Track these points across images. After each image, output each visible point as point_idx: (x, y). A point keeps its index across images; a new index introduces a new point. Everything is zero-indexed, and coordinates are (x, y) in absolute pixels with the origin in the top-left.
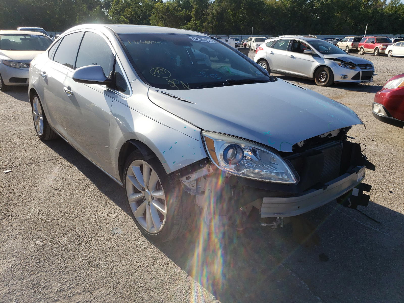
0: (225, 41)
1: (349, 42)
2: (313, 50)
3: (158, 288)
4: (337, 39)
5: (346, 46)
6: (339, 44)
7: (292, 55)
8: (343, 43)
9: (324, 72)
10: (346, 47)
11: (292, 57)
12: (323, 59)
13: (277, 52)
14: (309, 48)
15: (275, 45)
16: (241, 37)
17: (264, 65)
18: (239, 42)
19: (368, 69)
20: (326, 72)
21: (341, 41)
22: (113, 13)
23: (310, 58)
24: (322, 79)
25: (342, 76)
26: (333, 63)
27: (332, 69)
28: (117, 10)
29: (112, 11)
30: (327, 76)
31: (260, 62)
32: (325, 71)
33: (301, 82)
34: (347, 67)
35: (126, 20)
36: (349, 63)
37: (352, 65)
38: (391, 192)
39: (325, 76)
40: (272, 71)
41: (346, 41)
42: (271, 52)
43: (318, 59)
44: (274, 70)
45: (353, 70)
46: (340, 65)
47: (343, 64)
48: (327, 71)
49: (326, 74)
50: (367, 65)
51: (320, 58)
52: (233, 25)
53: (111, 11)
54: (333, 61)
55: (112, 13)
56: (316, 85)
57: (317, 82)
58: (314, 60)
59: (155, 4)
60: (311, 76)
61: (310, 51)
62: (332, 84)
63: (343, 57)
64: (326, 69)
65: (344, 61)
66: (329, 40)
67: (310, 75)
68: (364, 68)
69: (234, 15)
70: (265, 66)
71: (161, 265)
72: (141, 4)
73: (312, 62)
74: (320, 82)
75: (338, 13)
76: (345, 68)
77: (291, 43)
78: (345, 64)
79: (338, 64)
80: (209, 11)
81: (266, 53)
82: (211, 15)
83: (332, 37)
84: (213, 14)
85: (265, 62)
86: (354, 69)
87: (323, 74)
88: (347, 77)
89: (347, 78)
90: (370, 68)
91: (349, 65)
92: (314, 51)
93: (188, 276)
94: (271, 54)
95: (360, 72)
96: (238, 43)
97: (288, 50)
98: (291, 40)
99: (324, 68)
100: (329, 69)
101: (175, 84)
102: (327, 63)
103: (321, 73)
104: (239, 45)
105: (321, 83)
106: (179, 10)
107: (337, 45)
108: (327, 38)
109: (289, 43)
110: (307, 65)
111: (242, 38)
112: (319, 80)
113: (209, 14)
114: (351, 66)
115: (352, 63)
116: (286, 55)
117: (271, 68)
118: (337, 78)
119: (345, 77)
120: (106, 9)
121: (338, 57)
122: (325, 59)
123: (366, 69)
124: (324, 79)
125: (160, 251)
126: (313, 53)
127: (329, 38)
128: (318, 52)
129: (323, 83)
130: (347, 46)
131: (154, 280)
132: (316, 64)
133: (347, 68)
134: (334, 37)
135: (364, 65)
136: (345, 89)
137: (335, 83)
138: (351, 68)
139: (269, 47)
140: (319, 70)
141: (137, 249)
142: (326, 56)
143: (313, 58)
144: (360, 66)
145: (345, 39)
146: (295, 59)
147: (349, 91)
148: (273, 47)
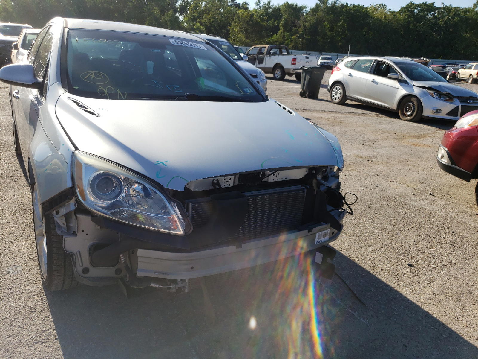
0: (305, 57)
1: (474, 69)
2: (400, 74)
3: (7, 349)
4: (460, 65)
5: (469, 74)
6: (461, 71)
7: (373, 80)
8: (465, 70)
9: (411, 104)
10: (469, 76)
11: (374, 81)
12: (412, 87)
13: (357, 74)
14: (395, 72)
15: (355, 66)
16: (337, 55)
17: (340, 89)
18: (332, 62)
19: (471, 103)
20: (413, 104)
21: (463, 68)
22: (189, 19)
23: (395, 84)
24: (408, 112)
25: (434, 109)
26: (424, 93)
27: (421, 100)
28: (194, 16)
29: (188, 17)
30: (414, 109)
31: (336, 85)
32: (413, 102)
33: (382, 114)
34: (442, 98)
35: (201, 27)
36: (445, 94)
37: (449, 97)
38: (410, 265)
39: (412, 109)
40: (348, 98)
41: (470, 68)
42: (349, 74)
43: (406, 86)
44: (351, 97)
45: (450, 103)
46: (432, 95)
47: (436, 95)
48: (415, 102)
49: (414, 106)
50: (470, 98)
51: (408, 84)
52: (329, 41)
53: (186, 17)
54: (424, 90)
55: (187, 19)
56: (400, 119)
57: (401, 115)
58: (400, 87)
59: (238, 11)
60: (395, 107)
61: (396, 75)
62: (420, 119)
63: (438, 85)
64: (413, 99)
65: (438, 91)
66: (450, 65)
67: (393, 105)
68: (466, 102)
69: (331, 29)
70: (341, 91)
71: (34, 320)
72: (222, 11)
73: (397, 89)
74: (405, 116)
75: (467, 33)
76: (438, 100)
77: (375, 63)
78: (440, 94)
79: (430, 94)
80: (301, 22)
81: (344, 74)
82: (302, 28)
83: (456, 62)
84: (305, 26)
85: (340, 85)
86: (451, 101)
87: (410, 105)
88: (440, 111)
89: (440, 113)
90: (474, 103)
91: (445, 97)
92: (401, 76)
93: (56, 339)
94: (349, 76)
95: (458, 106)
96: (330, 62)
97: (370, 73)
98: (375, 61)
99: (412, 98)
100: (418, 100)
101: (107, 93)
102: (416, 91)
103: (408, 104)
104: (332, 65)
105: (407, 116)
106: (265, 20)
107: (458, 72)
108: (448, 63)
109: (372, 64)
110: (391, 92)
111: (338, 57)
112: (405, 112)
113: (300, 26)
114: (447, 98)
115: (449, 94)
116: (366, 78)
117: (347, 94)
118: (427, 112)
119: (438, 111)
120: (181, 14)
121: (432, 85)
122: (414, 87)
123: (469, 103)
124: (410, 112)
125: (47, 302)
126: (400, 78)
127: (451, 63)
128: (407, 78)
129: (409, 118)
130: (471, 75)
131: (10, 339)
132: (402, 91)
133: (442, 100)
134: (459, 62)
135: (464, 98)
136: (434, 127)
137: (424, 119)
138: (447, 100)
139: (348, 67)
140: (405, 100)
141: (22, 295)
142: (416, 83)
143: (400, 84)
144: (461, 99)
145: (469, 65)
146: (377, 84)
147: (440, 129)
148: (352, 67)
